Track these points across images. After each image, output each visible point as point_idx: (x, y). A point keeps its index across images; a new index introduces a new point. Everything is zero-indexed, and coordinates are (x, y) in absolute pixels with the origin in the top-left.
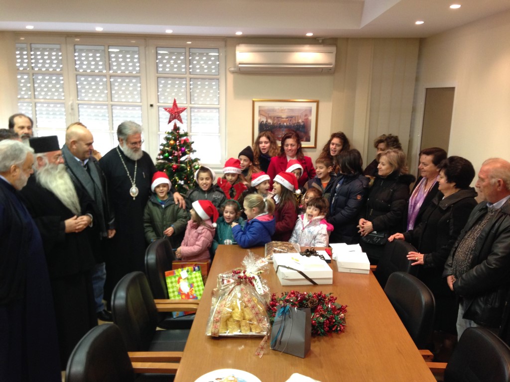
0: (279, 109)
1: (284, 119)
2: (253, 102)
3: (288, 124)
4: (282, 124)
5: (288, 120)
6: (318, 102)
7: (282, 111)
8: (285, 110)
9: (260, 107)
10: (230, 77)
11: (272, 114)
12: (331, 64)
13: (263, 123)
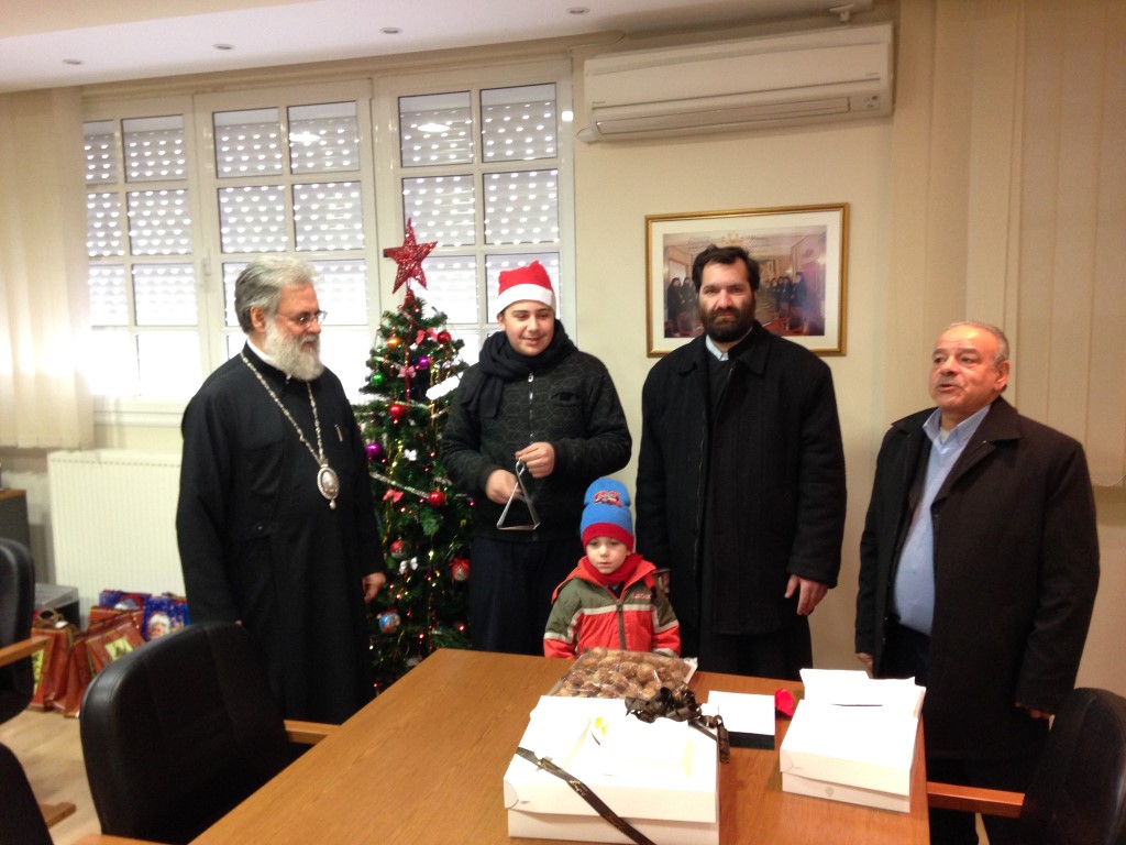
2: (648, 224)
6: (845, 209)
8: (742, 239)
9: (666, 237)
10: (586, 157)
12: (875, 79)
13: (676, 283)
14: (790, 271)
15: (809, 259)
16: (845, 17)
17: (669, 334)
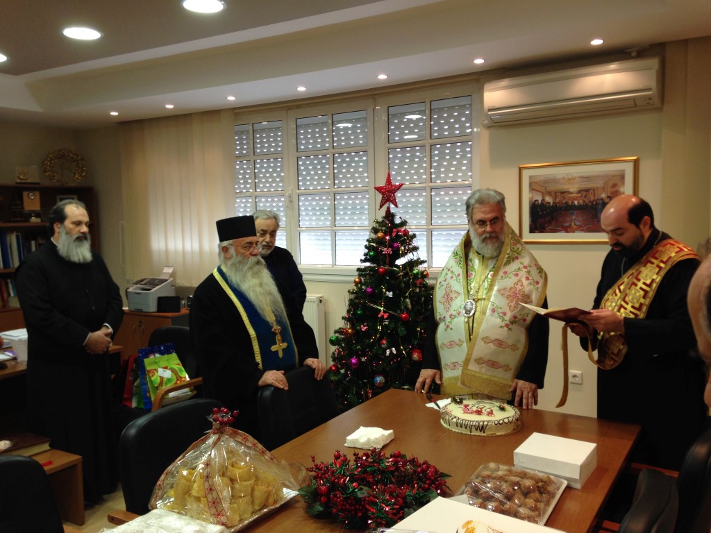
0: (564, 178)
1: (574, 195)
3: (581, 202)
4: (570, 203)
5: (581, 196)
6: (636, 161)
7: (571, 180)
8: (574, 179)
9: (530, 177)
11: (552, 188)
12: (650, 89)
13: (536, 203)
14: (603, 196)
15: (613, 190)
17: (532, 231)
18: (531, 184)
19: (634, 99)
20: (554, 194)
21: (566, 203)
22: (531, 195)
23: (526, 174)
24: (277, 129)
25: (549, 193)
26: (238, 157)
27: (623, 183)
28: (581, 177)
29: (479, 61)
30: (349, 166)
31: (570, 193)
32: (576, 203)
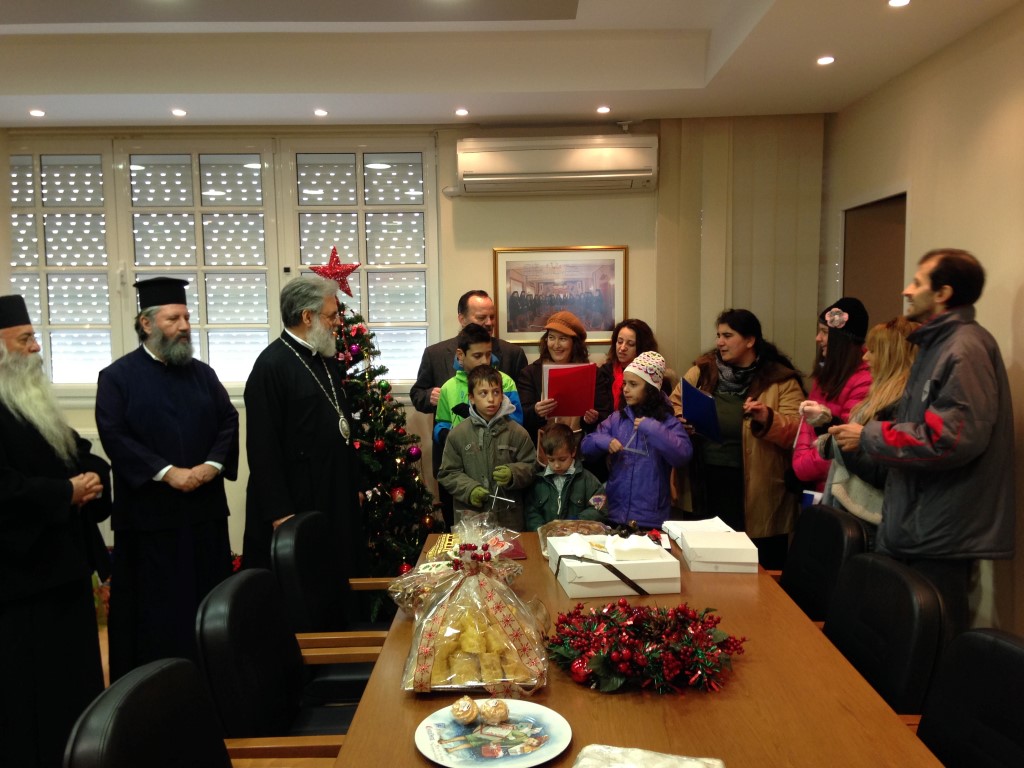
0: (547, 266)
1: (559, 287)
2: (495, 254)
3: (567, 295)
4: (555, 296)
5: (567, 288)
6: (626, 250)
7: (556, 269)
8: (560, 267)
9: (508, 263)
10: (447, 206)
11: (534, 277)
12: (649, 170)
13: (515, 295)
14: (592, 289)
15: (604, 281)
16: (625, 128)
17: (510, 329)
18: (508, 272)
19: (632, 180)
20: (536, 285)
21: (551, 296)
22: (509, 285)
23: (502, 259)
24: (84, 167)
25: (531, 284)
26: (14, 207)
27: (613, 275)
28: (567, 266)
29: (462, 113)
30: (223, 232)
31: (554, 284)
32: (562, 296)
